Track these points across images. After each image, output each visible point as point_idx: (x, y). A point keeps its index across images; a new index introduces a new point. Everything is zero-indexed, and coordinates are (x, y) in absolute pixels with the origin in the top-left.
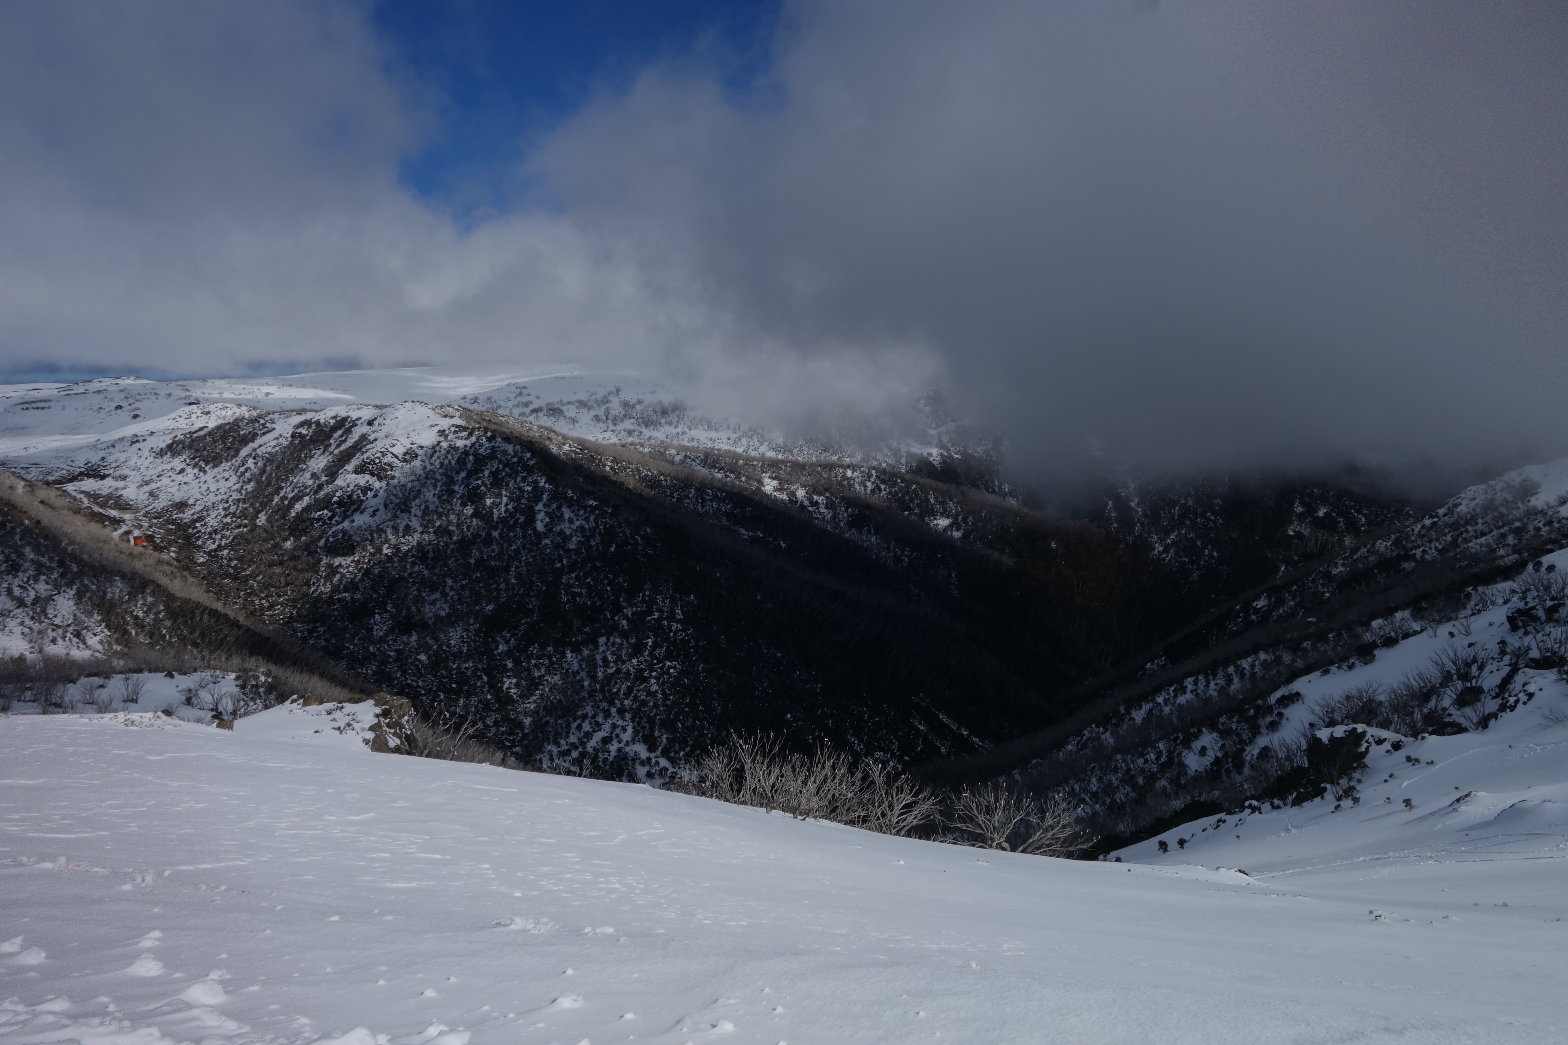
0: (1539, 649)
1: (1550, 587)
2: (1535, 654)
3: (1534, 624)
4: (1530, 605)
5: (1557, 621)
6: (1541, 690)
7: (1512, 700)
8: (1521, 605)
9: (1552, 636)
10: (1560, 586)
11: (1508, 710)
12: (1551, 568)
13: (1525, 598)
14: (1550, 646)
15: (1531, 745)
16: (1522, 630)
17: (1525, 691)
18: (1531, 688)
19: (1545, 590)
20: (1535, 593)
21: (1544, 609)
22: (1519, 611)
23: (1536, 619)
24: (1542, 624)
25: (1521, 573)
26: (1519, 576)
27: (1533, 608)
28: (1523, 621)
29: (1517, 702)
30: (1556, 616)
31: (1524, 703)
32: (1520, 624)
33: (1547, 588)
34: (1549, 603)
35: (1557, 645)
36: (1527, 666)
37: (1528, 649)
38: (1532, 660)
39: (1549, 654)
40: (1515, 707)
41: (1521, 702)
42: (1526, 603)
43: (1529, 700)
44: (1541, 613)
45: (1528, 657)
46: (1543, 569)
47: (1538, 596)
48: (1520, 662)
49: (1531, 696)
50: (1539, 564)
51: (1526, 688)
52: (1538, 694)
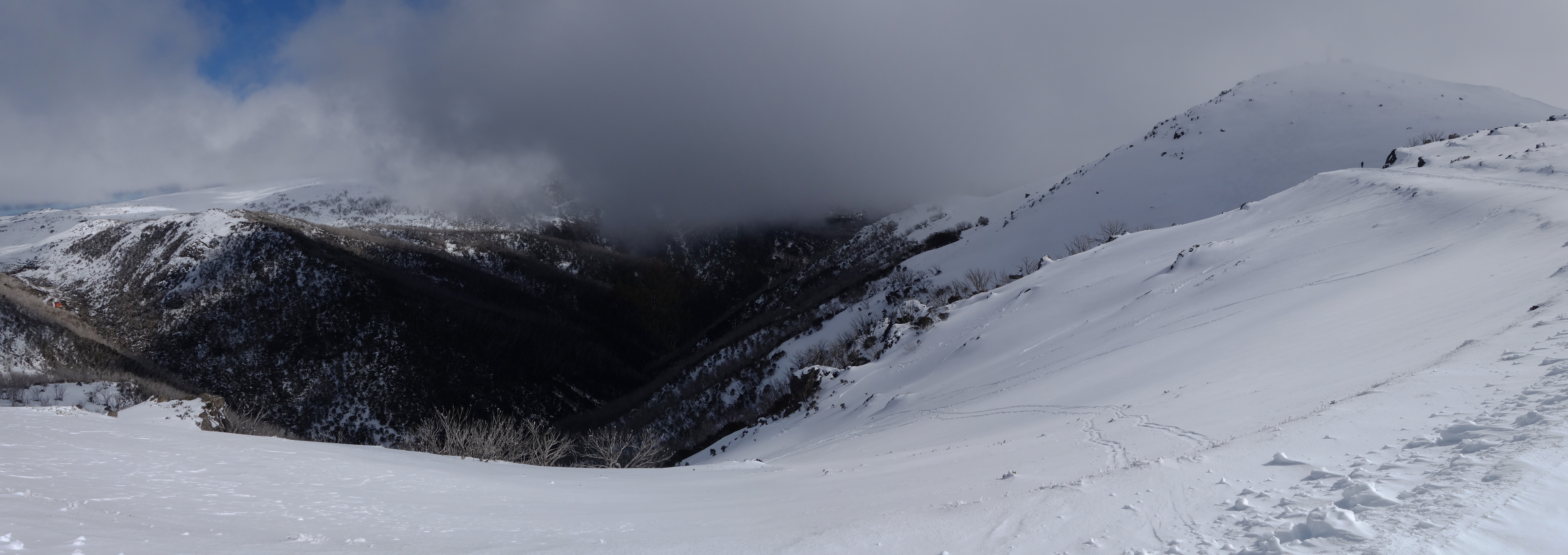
0: (901, 312)
1: (905, 279)
2: (899, 315)
3: (898, 300)
4: (896, 290)
5: (909, 297)
6: (903, 334)
7: (890, 341)
8: (892, 290)
9: (906, 305)
10: (909, 278)
11: (888, 347)
12: (905, 269)
13: (893, 286)
14: (906, 311)
15: (900, 365)
16: (893, 304)
17: (895, 336)
18: (899, 334)
19: (903, 281)
20: (898, 283)
21: (903, 291)
22: (891, 293)
23: (899, 297)
24: (902, 299)
25: (891, 272)
26: (890, 274)
27: (898, 291)
28: (893, 298)
29: (892, 342)
30: (908, 294)
31: (896, 343)
32: (892, 300)
33: (904, 280)
34: (905, 288)
35: (909, 310)
36: (896, 322)
37: (896, 313)
38: (898, 319)
39: (905, 315)
40: (892, 345)
41: (894, 342)
42: (894, 289)
43: (898, 341)
44: (901, 293)
45: (896, 318)
46: (901, 270)
47: (900, 284)
48: (893, 321)
49: (898, 338)
50: (899, 267)
51: (896, 335)
52: (902, 337)
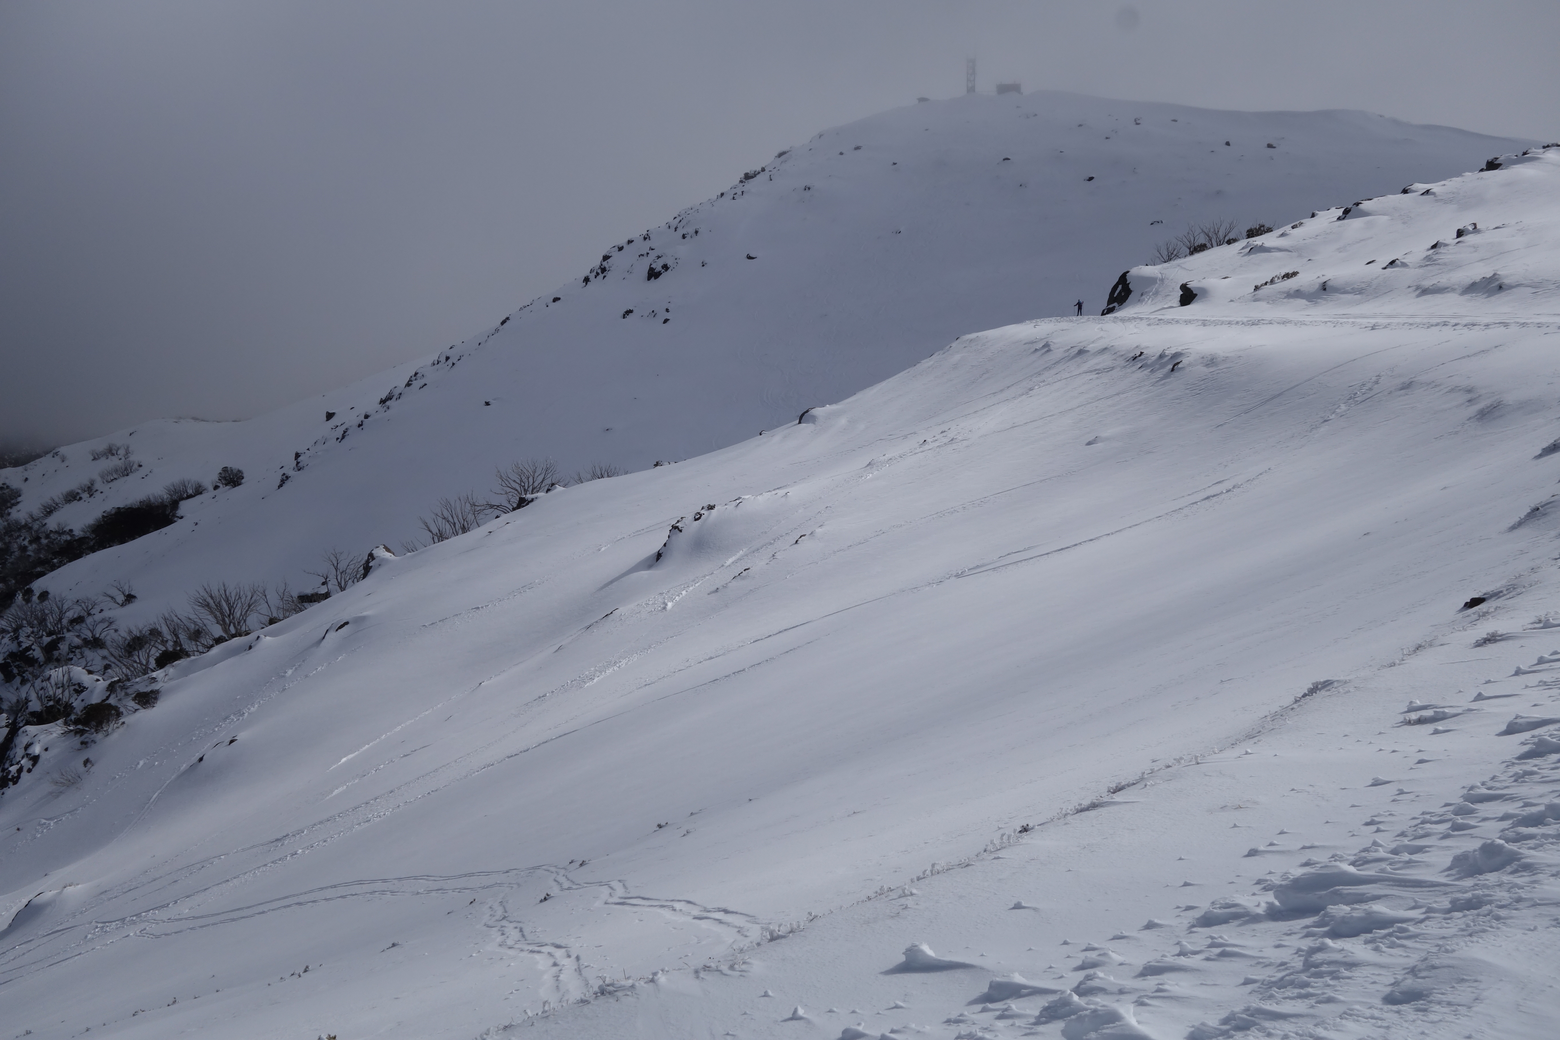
0: (40, 698)
1: (45, 620)
2: (35, 706)
3: (31, 669)
4: (24, 646)
5: (58, 660)
6: (46, 750)
7: (13, 769)
8: (14, 647)
9: (52, 681)
10: (56, 616)
11: (11, 783)
12: (44, 596)
13: (17, 638)
14: (51, 693)
15: (43, 821)
16: (18, 679)
17: (28, 755)
18: (37, 749)
19: (40, 624)
20: (29, 630)
21: (42, 648)
22: (12, 655)
23: (32, 662)
24: (40, 666)
25: (9, 606)
26: (8, 611)
27: (28, 649)
28: (18, 667)
29: (20, 771)
30: (56, 653)
31: (29, 771)
32: (15, 671)
33: (42, 621)
34: (46, 640)
35: (60, 691)
36: (28, 723)
37: (27, 701)
38: (33, 714)
39: (51, 703)
40: (18, 777)
41: (25, 769)
42: (20, 644)
43: (34, 765)
44: (37, 653)
45: (27, 711)
46: (35, 599)
47: (33, 632)
48: (19, 720)
49: (35, 759)
50: (29, 593)
51: (30, 751)
52: (44, 756)
